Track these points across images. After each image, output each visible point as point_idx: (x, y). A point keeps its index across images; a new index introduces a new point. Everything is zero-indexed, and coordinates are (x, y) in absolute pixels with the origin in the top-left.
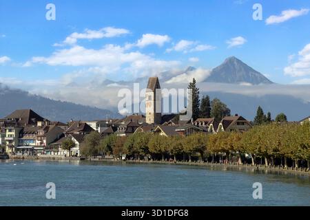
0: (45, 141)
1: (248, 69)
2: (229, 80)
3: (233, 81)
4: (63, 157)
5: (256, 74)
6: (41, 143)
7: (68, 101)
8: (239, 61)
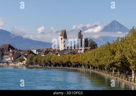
0: (12, 58)
1: (121, 26)
2: (113, 31)
3: (114, 31)
4: (19, 65)
5: (125, 28)
6: (11, 59)
7: (40, 41)
8: (117, 22)
